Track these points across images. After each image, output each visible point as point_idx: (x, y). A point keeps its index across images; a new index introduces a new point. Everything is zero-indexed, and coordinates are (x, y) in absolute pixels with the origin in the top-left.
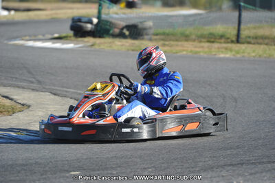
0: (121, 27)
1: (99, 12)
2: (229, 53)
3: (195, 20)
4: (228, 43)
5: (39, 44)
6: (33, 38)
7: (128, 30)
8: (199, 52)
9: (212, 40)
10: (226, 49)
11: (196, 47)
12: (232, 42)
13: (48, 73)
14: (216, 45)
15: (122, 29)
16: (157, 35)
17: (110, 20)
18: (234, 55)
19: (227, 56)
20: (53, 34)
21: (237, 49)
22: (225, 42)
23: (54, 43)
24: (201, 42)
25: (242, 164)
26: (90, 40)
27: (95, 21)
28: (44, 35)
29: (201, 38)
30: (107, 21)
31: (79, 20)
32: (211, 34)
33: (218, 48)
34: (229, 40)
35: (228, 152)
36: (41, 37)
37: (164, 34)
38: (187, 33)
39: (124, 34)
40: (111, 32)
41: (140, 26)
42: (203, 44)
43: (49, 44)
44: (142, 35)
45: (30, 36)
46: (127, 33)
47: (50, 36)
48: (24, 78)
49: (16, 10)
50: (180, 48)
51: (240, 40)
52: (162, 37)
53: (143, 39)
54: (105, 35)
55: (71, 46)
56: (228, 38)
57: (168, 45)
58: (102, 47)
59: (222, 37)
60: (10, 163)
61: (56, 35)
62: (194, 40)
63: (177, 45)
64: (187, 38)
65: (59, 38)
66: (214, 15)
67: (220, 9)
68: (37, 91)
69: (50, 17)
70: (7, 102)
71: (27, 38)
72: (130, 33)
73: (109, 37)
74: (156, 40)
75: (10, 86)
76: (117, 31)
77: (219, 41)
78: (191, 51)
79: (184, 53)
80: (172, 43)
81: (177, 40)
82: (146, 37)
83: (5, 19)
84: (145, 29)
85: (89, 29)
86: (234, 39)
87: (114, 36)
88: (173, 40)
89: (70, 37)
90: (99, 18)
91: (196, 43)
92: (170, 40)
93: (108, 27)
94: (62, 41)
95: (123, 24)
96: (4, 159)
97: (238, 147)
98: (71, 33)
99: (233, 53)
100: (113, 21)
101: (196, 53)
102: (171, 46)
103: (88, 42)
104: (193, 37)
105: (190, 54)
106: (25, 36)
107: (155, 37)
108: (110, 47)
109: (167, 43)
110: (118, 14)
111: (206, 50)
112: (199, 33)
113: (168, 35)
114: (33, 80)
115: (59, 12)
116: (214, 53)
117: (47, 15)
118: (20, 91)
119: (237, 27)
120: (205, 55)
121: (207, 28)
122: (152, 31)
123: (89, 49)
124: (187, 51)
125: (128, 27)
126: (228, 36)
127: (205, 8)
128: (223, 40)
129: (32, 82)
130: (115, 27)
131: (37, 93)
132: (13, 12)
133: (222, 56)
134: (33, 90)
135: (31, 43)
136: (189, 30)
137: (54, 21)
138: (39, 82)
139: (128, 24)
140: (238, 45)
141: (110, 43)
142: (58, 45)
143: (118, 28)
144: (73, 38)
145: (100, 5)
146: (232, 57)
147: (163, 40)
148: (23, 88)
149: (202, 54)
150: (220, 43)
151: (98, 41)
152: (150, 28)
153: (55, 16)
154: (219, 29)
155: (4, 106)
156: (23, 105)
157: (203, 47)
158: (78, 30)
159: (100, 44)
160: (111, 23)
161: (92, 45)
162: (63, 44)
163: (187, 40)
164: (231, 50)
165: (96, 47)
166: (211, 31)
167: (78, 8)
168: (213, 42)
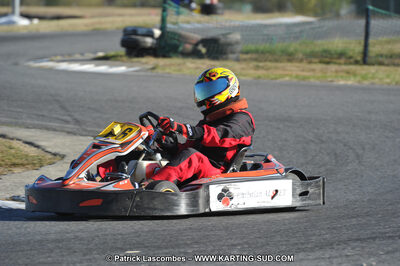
0: (194, 42)
1: (163, 20)
2: (352, 78)
3: (301, 32)
4: (350, 64)
5: (76, 67)
6: (67, 58)
7: (204, 46)
8: (308, 78)
9: (327, 60)
10: (348, 72)
11: (303, 70)
12: (357, 62)
13: (89, 108)
14: (333, 67)
15: (197, 44)
16: (247, 53)
17: (180, 31)
18: (359, 82)
19: (350, 83)
20: (96, 52)
21: (364, 72)
22: (345, 64)
23: (97, 65)
24: (310, 62)
25: (374, 239)
26: (150, 61)
27: (157, 33)
28: (82, 54)
29: (311, 57)
30: (174, 34)
31: (134, 31)
32: (325, 51)
33: (337, 71)
34: (352, 60)
35: (354, 221)
36: (78, 56)
37: (257, 52)
38: (291, 49)
39: (200, 51)
40: (181, 49)
41: (222, 40)
42: (313, 66)
43: (89, 67)
44: (225, 54)
45: (62, 55)
46: (204, 50)
47: (92, 56)
48: (55, 116)
49: (41, 18)
50: (280, 72)
51: (368, 60)
52: (254, 56)
53: (227, 59)
54: (171, 54)
55: (122, 69)
56: (351, 57)
57: (263, 68)
58: (167, 70)
59: (341, 56)
60: (38, 238)
61: (101, 54)
62: (301, 61)
63: (276, 68)
64: (290, 57)
65: (105, 58)
66: (329, 24)
67: (338, 15)
68: (75, 134)
69: (91, 28)
70: (31, 151)
71: (59, 58)
72: (208, 51)
73: (177, 57)
74: (245, 60)
75: (35, 127)
76: (189, 47)
77: (338, 61)
78: (297, 77)
79: (287, 78)
80: (269, 64)
81: (276, 61)
82: (231, 56)
83: (25, 32)
84: (230, 44)
85: (149, 45)
86: (359, 58)
87: (185, 55)
88: (270, 61)
89: (121, 56)
90: (162, 28)
91: (304, 65)
92: (266, 61)
93: (176, 42)
94: (109, 62)
95: (198, 37)
96: (29, 233)
97: (368, 214)
98: (122, 51)
99: (358, 78)
100: (183, 33)
101: (304, 78)
102: (268, 69)
103: (146, 63)
104: (300, 56)
105: (295, 80)
106: (56, 55)
107: (245, 56)
108: (180, 70)
109: (261, 64)
110: (190, 23)
111: (320, 75)
112: (308, 50)
113: (263, 52)
114: (68, 118)
115: (103, 20)
116: (330, 79)
117: (86, 25)
118: (50, 134)
119: (363, 42)
120: (318, 82)
121: (319, 42)
122: (239, 48)
123: (149, 73)
124: (291, 76)
125: (205, 42)
126: (351, 54)
127: (316, 15)
128: (342, 61)
129: (67, 122)
130: (186, 43)
131: (75, 138)
132: (36, 21)
133: (342, 83)
134: (69, 133)
135: (64, 66)
136: (293, 46)
137: (97, 33)
138: (77, 122)
139: (204, 37)
140: (366, 67)
141: (179, 65)
142: (103, 68)
143: (190, 43)
144: (125, 58)
145: (164, 10)
146: (356, 84)
147: (256, 60)
148: (55, 130)
149: (312, 80)
150: (340, 64)
151: (161, 61)
152: (237, 43)
153: (98, 26)
154: (337, 44)
155: (27, 156)
156: (55, 155)
157: (313, 70)
158: (133, 45)
159: (165, 66)
160: (180, 36)
161: (153, 68)
162: (111, 66)
163: (289, 61)
164: (355, 75)
165: (159, 71)
166: (326, 47)
167: (131, 15)
168: (328, 63)
